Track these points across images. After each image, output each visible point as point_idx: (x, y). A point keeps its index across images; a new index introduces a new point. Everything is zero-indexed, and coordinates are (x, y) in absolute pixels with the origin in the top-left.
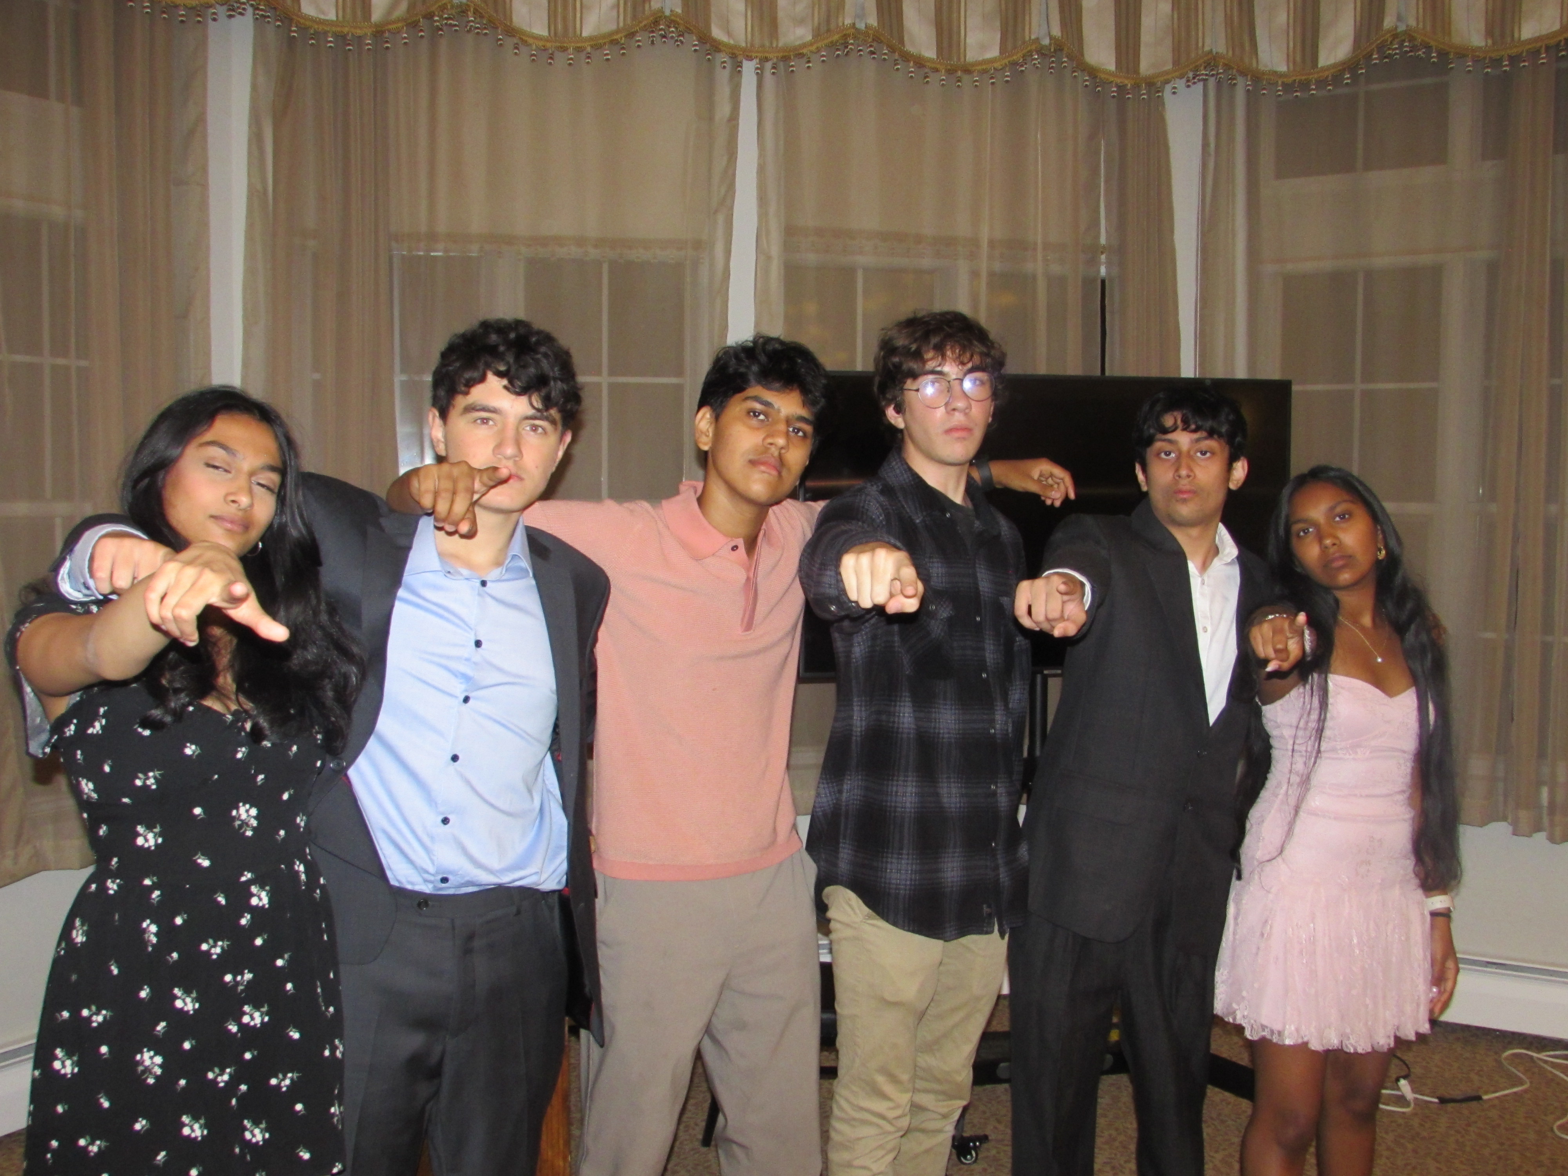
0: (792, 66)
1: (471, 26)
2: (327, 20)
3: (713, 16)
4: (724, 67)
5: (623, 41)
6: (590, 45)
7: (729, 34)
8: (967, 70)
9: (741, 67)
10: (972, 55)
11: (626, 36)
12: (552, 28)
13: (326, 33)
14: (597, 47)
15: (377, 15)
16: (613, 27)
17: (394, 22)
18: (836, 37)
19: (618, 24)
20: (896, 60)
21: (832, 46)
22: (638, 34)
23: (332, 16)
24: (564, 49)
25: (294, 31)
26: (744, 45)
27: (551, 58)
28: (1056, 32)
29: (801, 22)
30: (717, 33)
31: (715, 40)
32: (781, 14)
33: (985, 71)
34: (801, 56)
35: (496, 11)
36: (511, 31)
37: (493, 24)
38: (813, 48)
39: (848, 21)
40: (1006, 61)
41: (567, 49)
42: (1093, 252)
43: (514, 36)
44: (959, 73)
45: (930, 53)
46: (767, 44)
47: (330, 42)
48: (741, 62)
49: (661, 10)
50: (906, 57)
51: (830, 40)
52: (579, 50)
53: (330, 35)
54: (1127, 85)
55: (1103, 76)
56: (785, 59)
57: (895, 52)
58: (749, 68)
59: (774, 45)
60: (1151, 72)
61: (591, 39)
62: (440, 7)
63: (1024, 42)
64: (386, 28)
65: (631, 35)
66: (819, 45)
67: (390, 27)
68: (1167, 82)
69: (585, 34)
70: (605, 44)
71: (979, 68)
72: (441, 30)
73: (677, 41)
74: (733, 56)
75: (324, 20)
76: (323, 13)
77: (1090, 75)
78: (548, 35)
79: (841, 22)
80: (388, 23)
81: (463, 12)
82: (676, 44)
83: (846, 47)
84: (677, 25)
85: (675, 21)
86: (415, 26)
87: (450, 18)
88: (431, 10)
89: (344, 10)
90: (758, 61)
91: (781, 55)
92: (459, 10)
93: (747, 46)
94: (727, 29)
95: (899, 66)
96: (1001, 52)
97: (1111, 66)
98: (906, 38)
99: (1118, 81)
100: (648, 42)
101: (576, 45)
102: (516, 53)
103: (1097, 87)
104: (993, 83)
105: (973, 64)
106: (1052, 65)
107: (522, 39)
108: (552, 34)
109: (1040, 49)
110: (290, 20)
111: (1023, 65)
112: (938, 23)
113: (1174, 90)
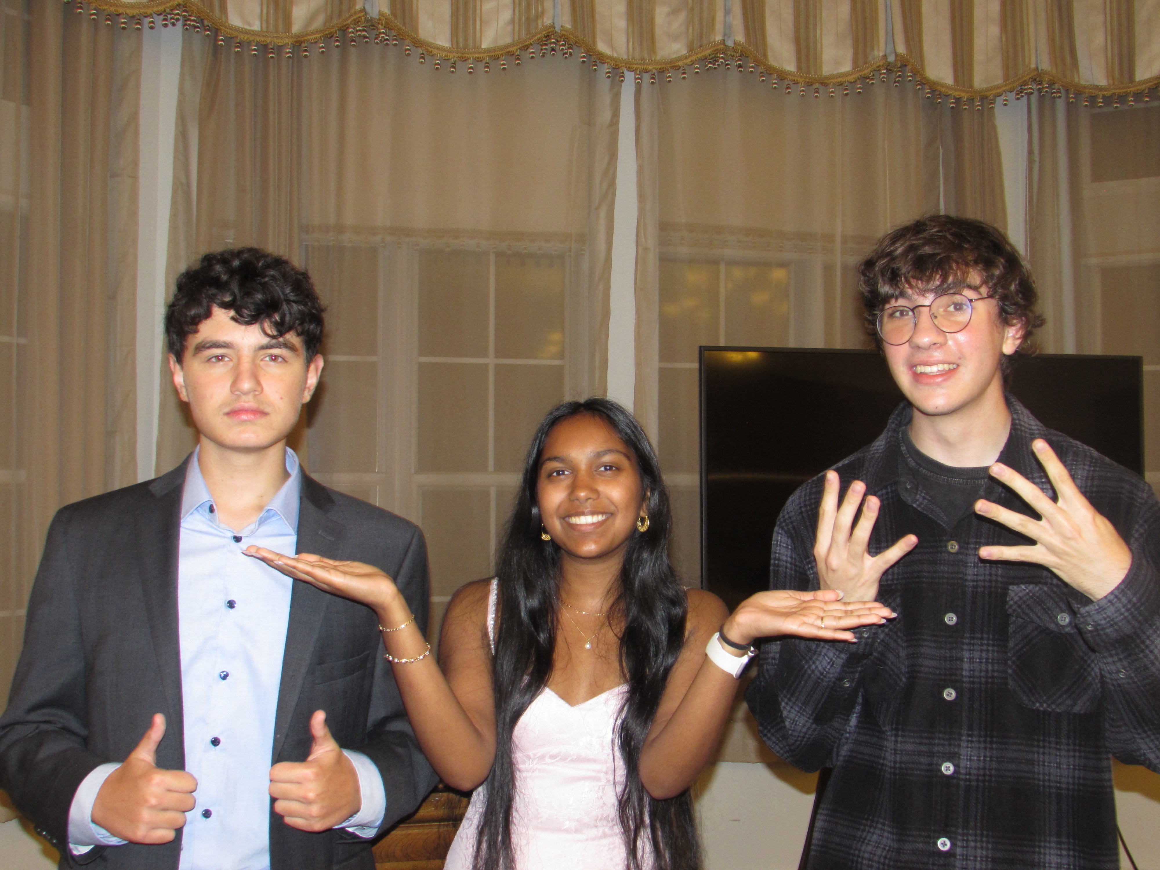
0: (669, 77)
1: (383, 37)
2: (253, 31)
3: (598, 31)
4: (609, 77)
5: (518, 53)
6: (489, 56)
7: (612, 47)
8: (823, 83)
9: (623, 77)
10: (828, 69)
11: (520, 49)
12: (454, 40)
13: (250, 43)
14: (495, 58)
15: (296, 28)
16: (508, 40)
17: (313, 33)
18: (707, 52)
19: (514, 38)
20: (760, 73)
21: (705, 59)
22: (532, 47)
23: (256, 27)
24: (465, 59)
25: (221, 40)
26: (625, 57)
27: (453, 67)
28: (901, 49)
29: (675, 38)
30: (602, 47)
31: (600, 53)
32: (658, 31)
33: (839, 84)
34: (677, 68)
35: (404, 24)
36: (418, 43)
37: (400, 37)
38: (688, 61)
39: (719, 38)
40: (858, 75)
41: (468, 59)
43: (421, 47)
44: (817, 85)
45: (790, 67)
46: (646, 56)
47: (254, 50)
48: (623, 73)
49: (553, 26)
50: (769, 71)
51: (703, 54)
52: (477, 60)
53: (254, 44)
54: (963, 97)
55: (942, 89)
56: (662, 71)
57: (759, 66)
58: (630, 77)
59: (653, 58)
60: (984, 86)
61: (488, 50)
62: (355, 20)
63: (873, 58)
64: (306, 38)
65: (526, 47)
66: (693, 58)
67: (309, 37)
68: (1000, 95)
69: (483, 46)
70: (502, 55)
71: (834, 81)
72: (353, 41)
73: (566, 53)
74: (617, 67)
75: (250, 30)
76: (250, 25)
77: (930, 88)
78: (451, 46)
79: (712, 40)
80: (307, 35)
81: (373, 26)
82: (565, 56)
83: (717, 61)
84: (566, 39)
85: (564, 35)
86: (332, 36)
87: (364, 30)
88: (347, 22)
89: (267, 22)
90: (638, 72)
91: (658, 67)
92: (370, 24)
93: (629, 59)
94: (610, 43)
95: (764, 78)
96: (854, 67)
97: (949, 80)
98: (769, 53)
99: (956, 93)
100: (540, 53)
101: (476, 55)
102: (422, 62)
103: (938, 99)
104: (847, 94)
105: (829, 78)
106: (897, 79)
107: (427, 50)
108: (455, 46)
109: (888, 65)
110: (217, 31)
111: (872, 79)
112: (797, 41)
113: (1005, 102)
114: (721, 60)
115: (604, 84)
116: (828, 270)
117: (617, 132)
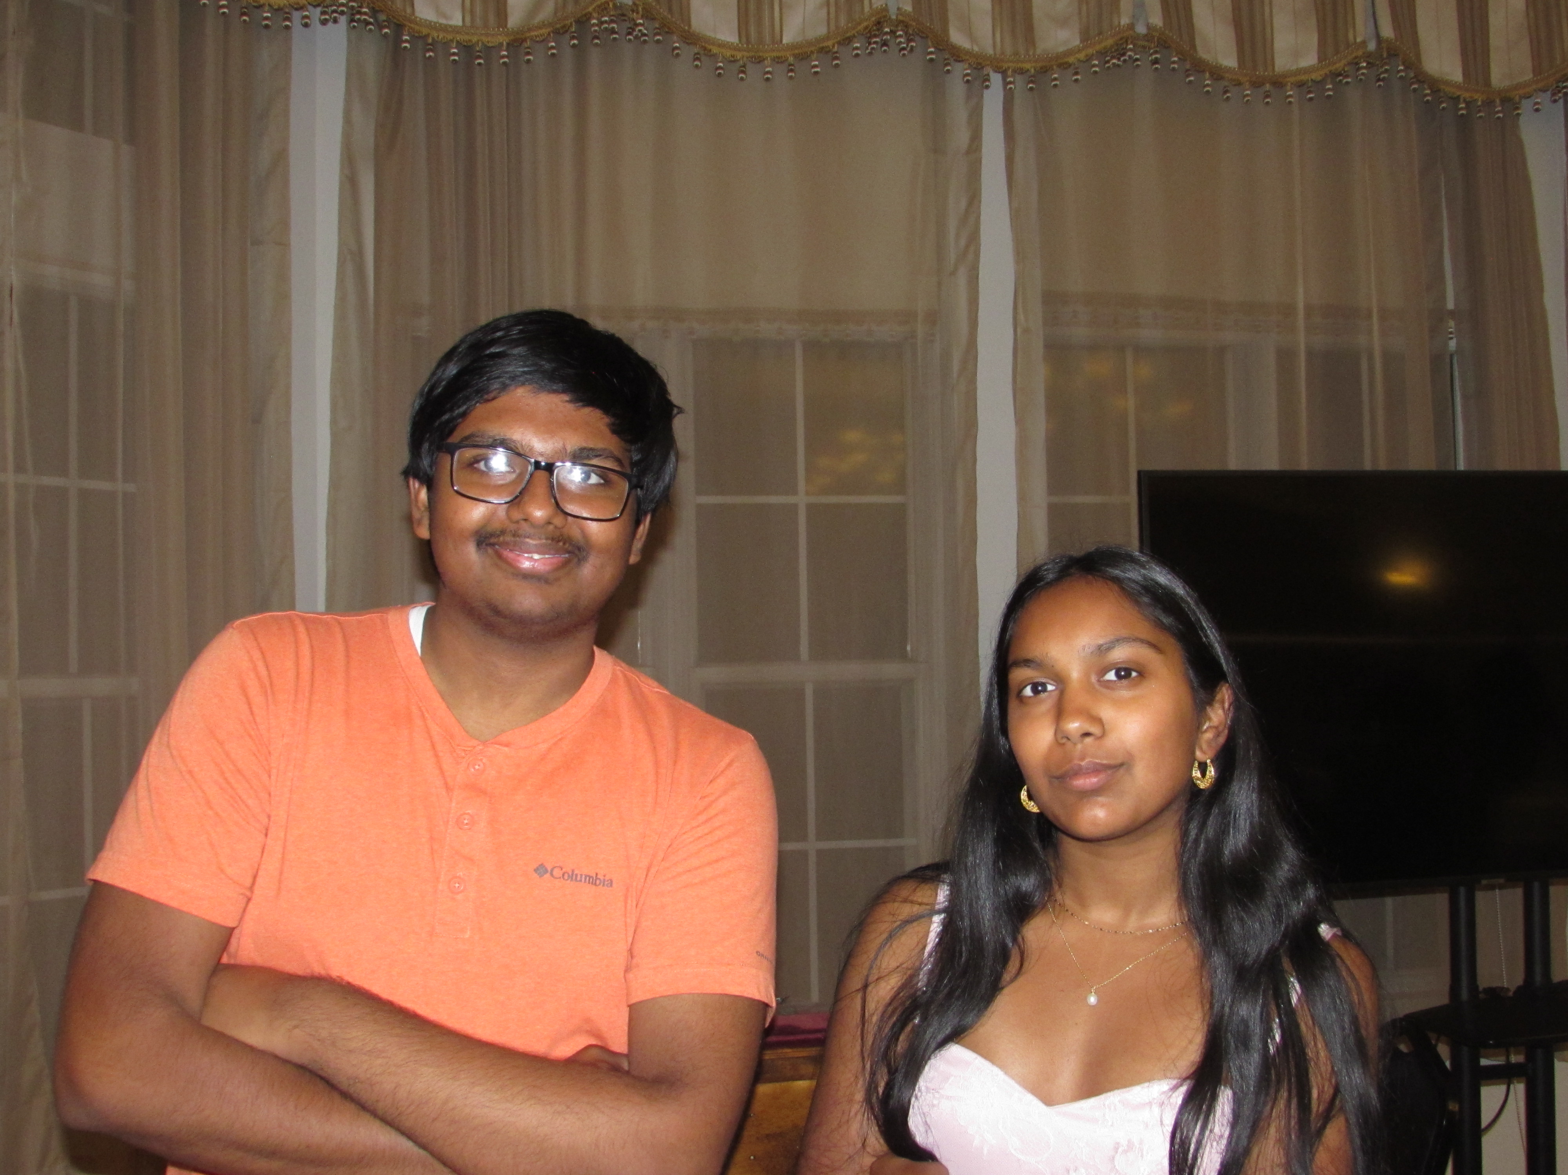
0: (1055, 79)
1: (640, 31)
2: (451, 26)
3: (951, 16)
4: (967, 81)
5: (836, 49)
6: (793, 55)
7: (972, 38)
8: (1278, 83)
9: (989, 80)
10: (1282, 63)
11: (839, 43)
12: (744, 33)
13: (447, 44)
14: (803, 57)
15: (514, 20)
16: (822, 31)
17: (539, 28)
18: (1110, 42)
19: (828, 27)
20: (1187, 70)
21: (1105, 54)
22: (856, 40)
23: (456, 20)
24: (760, 60)
25: (406, 41)
26: (990, 51)
27: (743, 72)
28: (1387, 31)
29: (1063, 22)
30: (957, 37)
31: (955, 47)
32: (1037, 13)
33: (1301, 85)
34: (1064, 66)
35: (670, 10)
36: (690, 38)
37: (666, 29)
38: (1082, 56)
39: (1125, 21)
40: (1326, 71)
41: (764, 60)
42: (1439, 316)
43: (695, 44)
44: (1268, 87)
45: (1229, 60)
46: (1021, 50)
47: (454, 54)
48: (988, 75)
49: (885, 9)
50: (1199, 67)
51: (1103, 45)
52: (778, 60)
53: (454, 45)
54: (1476, 100)
55: (1448, 89)
56: (1044, 70)
57: (1185, 60)
58: (996, 81)
59: (1031, 53)
60: (1506, 83)
61: (792, 47)
62: (599, 6)
63: (1348, 46)
64: (528, 35)
65: (847, 41)
66: (1090, 51)
67: (533, 34)
68: (1528, 96)
69: (784, 41)
70: (812, 52)
71: (1292, 79)
72: (597, 38)
73: (904, 49)
74: (978, 67)
75: (446, 26)
76: (445, 17)
77: (1431, 87)
78: (738, 42)
79: (1116, 23)
80: (530, 30)
81: (623, 15)
82: (902, 52)
83: (1124, 54)
84: (906, 28)
85: (902, 22)
86: (567, 31)
87: (612, 21)
88: (587, 11)
89: (472, 12)
90: (1008, 73)
91: (1039, 65)
92: (620, 12)
93: (995, 54)
94: (969, 31)
95: (1192, 78)
96: (1320, 60)
97: (1456, 75)
98: (1198, 42)
99: (1466, 95)
100: (867, 48)
101: (775, 54)
102: (697, 66)
103: (1442, 102)
104: (1311, 99)
105: (1284, 76)
106: (1382, 76)
107: (705, 49)
108: (744, 39)
109: (1368, 56)
110: (399, 28)
111: (1347, 76)
112: (1237, 24)
113: (1537, 107)
114: (1129, 53)
115: (958, 93)
116: (1285, 356)
117: (979, 161)
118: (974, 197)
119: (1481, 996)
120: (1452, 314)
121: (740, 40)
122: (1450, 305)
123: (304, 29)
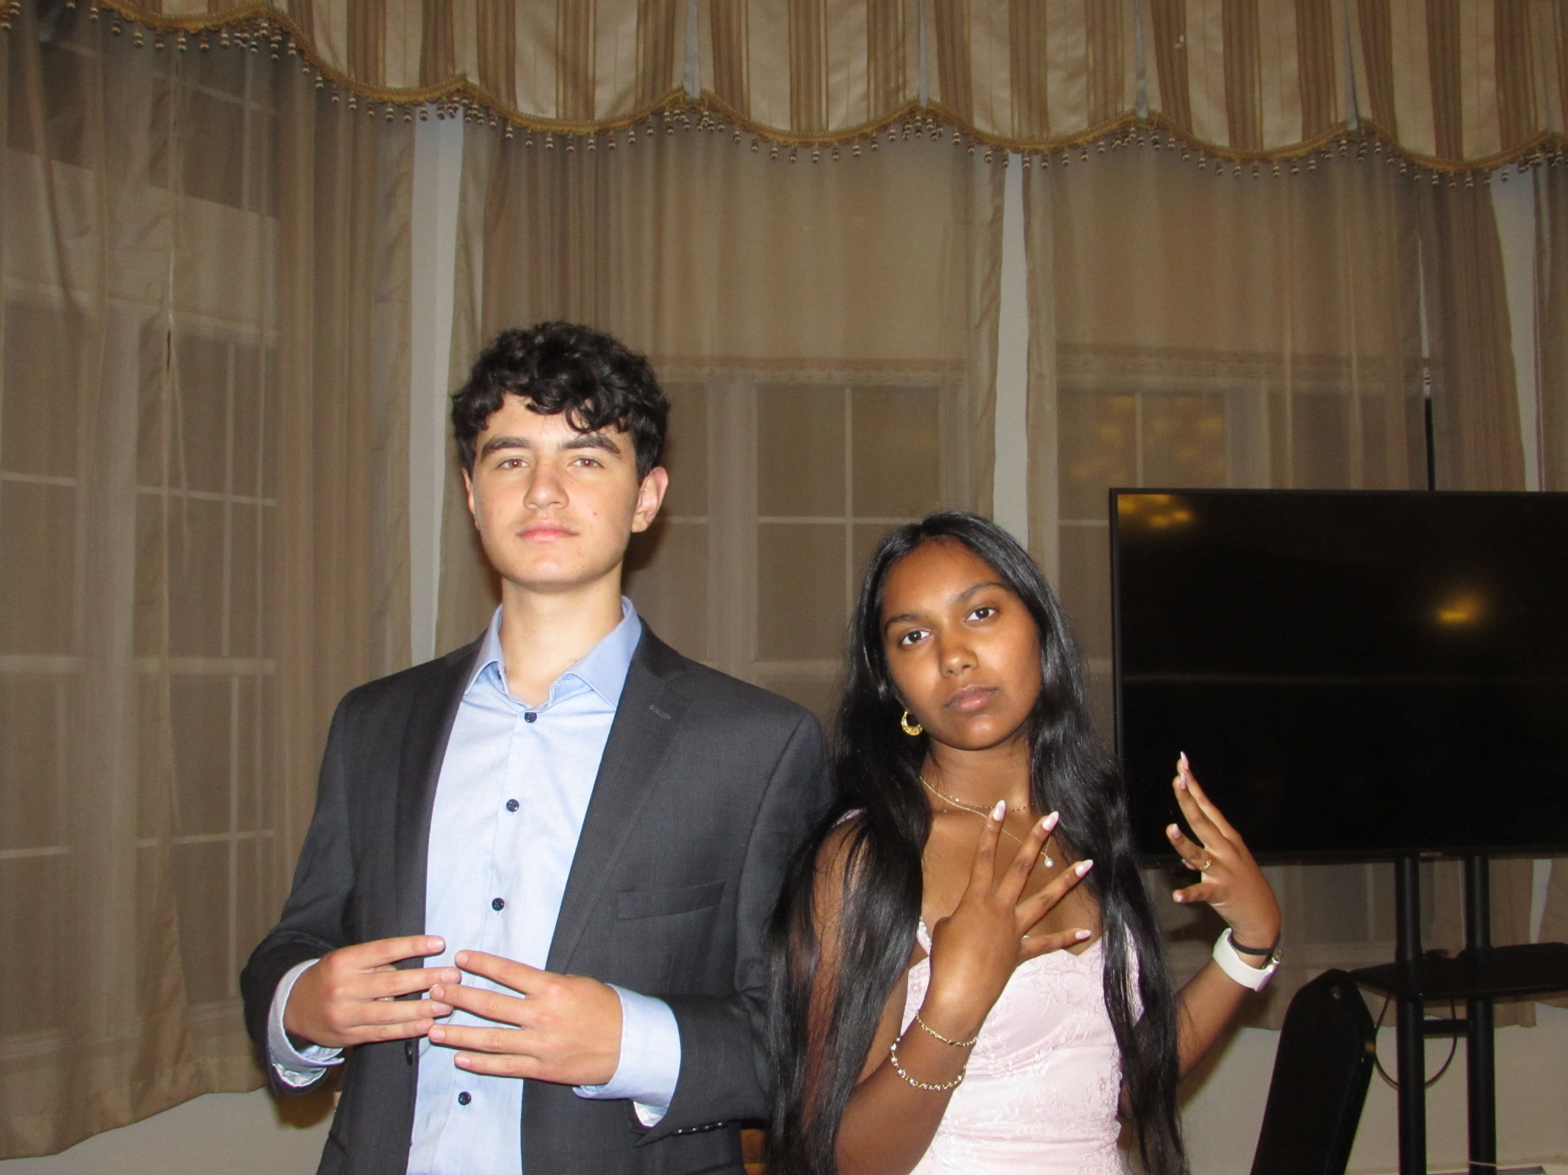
0: (1066, 158)
1: (706, 121)
2: (547, 119)
3: (975, 105)
4: (989, 161)
5: (874, 135)
6: (838, 140)
7: (994, 124)
8: (1266, 159)
9: (1006, 160)
10: (1270, 141)
11: (877, 130)
12: (795, 119)
13: (544, 134)
14: (846, 142)
15: (600, 114)
16: (863, 119)
17: (621, 119)
18: (1115, 125)
19: (868, 116)
20: (1183, 149)
21: (1111, 135)
22: (892, 127)
23: (551, 114)
24: (808, 145)
25: (510, 132)
26: (1009, 136)
27: (794, 155)
28: (1366, 113)
29: (1073, 109)
30: (980, 124)
31: (978, 132)
32: (1051, 102)
33: (1286, 161)
34: (1074, 147)
35: (733, 104)
36: (749, 127)
37: (729, 120)
38: (1090, 137)
39: (1128, 107)
40: (1309, 148)
41: (812, 144)
42: (1414, 364)
43: (753, 132)
44: (1256, 163)
45: (1221, 140)
46: (1036, 134)
47: (549, 142)
48: (1007, 156)
49: (917, 100)
50: (1195, 147)
51: (1109, 128)
52: (824, 145)
53: (550, 134)
54: (1449, 172)
55: (1421, 162)
56: (1057, 151)
57: (1181, 140)
58: (1015, 161)
59: (1045, 136)
60: (1477, 157)
61: (837, 133)
62: (671, 101)
63: (1330, 125)
64: (611, 126)
65: (884, 128)
66: (1097, 134)
67: (616, 124)
68: (1495, 168)
69: (830, 129)
70: (854, 138)
71: (1279, 156)
72: (671, 128)
73: (934, 134)
74: (998, 148)
75: (543, 119)
76: (543, 112)
77: (1406, 161)
78: (790, 130)
79: (1120, 109)
80: (613, 121)
81: (694, 108)
82: (934, 137)
83: (1127, 136)
84: (935, 116)
85: (932, 111)
86: (643, 123)
87: (682, 113)
88: (661, 104)
89: (565, 108)
90: (1026, 153)
91: (1052, 146)
92: (690, 105)
93: (1014, 138)
94: (991, 119)
95: (1187, 156)
96: (1304, 138)
97: (1430, 150)
98: (1194, 125)
99: (1440, 167)
100: (902, 135)
101: (822, 140)
102: (754, 151)
103: (1415, 175)
104: (1295, 173)
105: (1271, 153)
106: (1361, 152)
107: (762, 135)
108: (795, 129)
109: (1348, 134)
110: (505, 120)
111: (1328, 152)
112: (1230, 108)
113: (1504, 177)
114: (1132, 135)
115: (983, 171)
116: (1275, 399)
117: (1001, 230)
118: (995, 261)
119: (1424, 958)
120: (1426, 362)
121: (792, 129)
122: (1426, 353)
123: (424, 122)
